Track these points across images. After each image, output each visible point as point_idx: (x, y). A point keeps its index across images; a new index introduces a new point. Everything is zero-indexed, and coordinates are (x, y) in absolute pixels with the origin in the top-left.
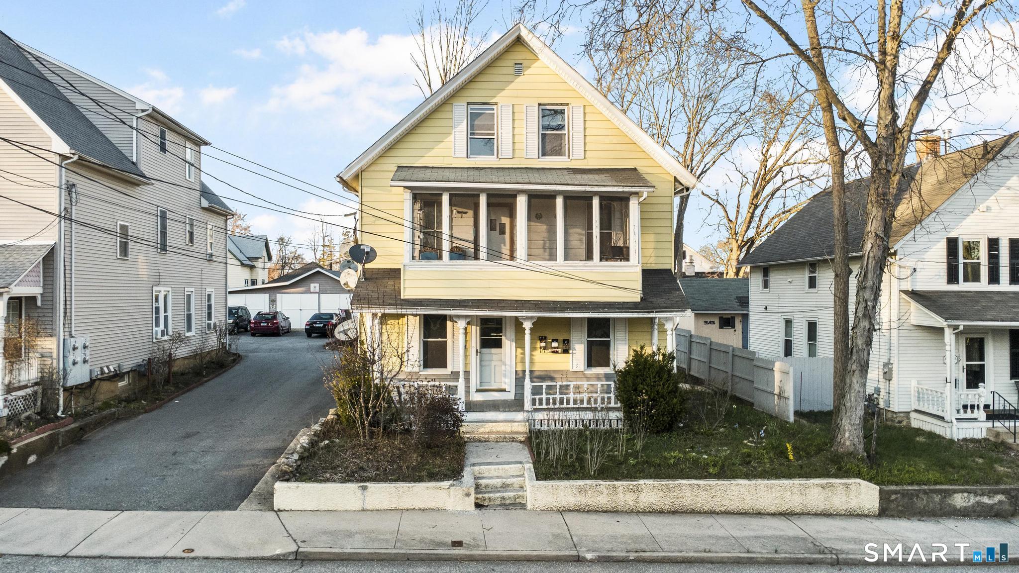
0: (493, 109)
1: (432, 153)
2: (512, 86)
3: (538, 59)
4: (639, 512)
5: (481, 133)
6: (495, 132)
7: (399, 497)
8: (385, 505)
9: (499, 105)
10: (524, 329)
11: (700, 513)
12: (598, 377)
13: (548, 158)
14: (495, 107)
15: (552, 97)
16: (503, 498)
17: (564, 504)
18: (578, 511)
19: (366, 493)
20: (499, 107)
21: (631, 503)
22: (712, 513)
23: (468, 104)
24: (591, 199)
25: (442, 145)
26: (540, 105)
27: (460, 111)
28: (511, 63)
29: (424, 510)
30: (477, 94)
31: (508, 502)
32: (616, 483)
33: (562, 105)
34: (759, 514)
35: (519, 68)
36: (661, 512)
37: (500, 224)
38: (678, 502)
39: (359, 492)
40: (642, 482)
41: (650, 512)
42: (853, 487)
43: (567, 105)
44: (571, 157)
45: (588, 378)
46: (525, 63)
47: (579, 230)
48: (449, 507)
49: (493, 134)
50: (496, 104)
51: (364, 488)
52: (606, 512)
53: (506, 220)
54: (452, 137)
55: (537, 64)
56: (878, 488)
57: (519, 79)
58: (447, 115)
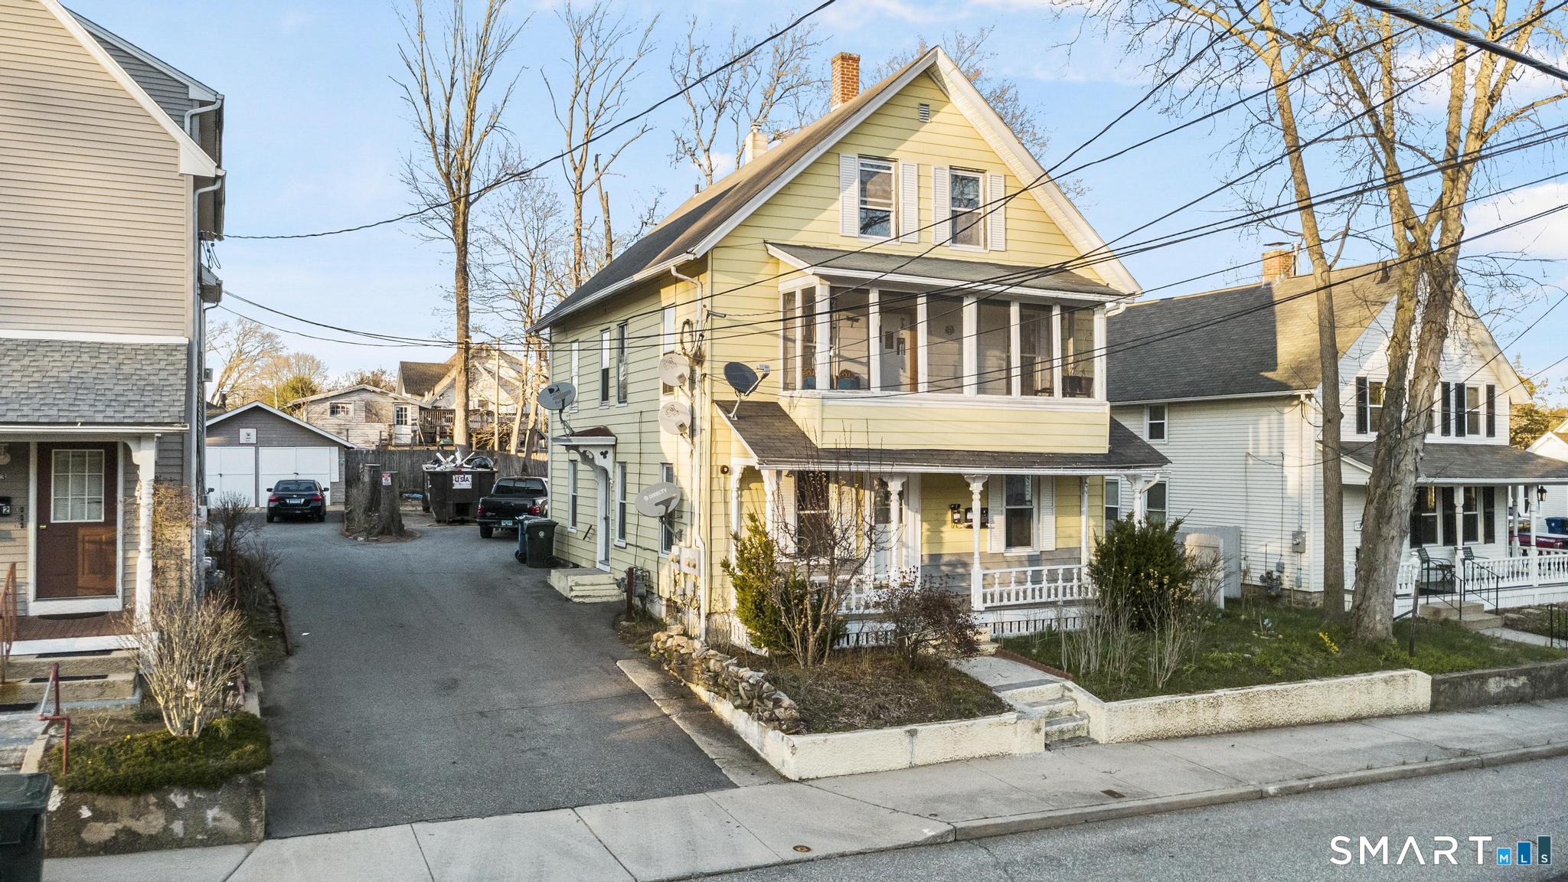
0: (889, 168)
1: (811, 226)
2: (916, 137)
3: (948, 101)
4: (1218, 733)
5: (875, 203)
6: (893, 201)
7: (956, 742)
8: (940, 757)
9: (900, 163)
10: (971, 493)
11: (1277, 727)
12: (1020, 562)
13: (960, 247)
14: (892, 165)
15: (968, 159)
16: (1062, 732)
17: (1142, 731)
18: (1156, 739)
19: (916, 740)
20: (901, 167)
21: (1210, 722)
22: (1289, 726)
23: (861, 156)
24: (1049, 309)
25: (825, 215)
26: (951, 168)
27: (850, 166)
28: (915, 103)
29: (987, 758)
30: (872, 144)
31: (1066, 737)
32: (1193, 696)
33: (977, 171)
34: (1331, 722)
35: (926, 112)
36: (1239, 731)
37: (899, 339)
38: (1256, 715)
39: (906, 739)
40: (1220, 692)
41: (1229, 732)
42: (1410, 679)
43: (983, 172)
44: (989, 248)
45: (1009, 563)
46: (933, 106)
47: (997, 353)
48: (1016, 751)
49: (890, 205)
50: (895, 160)
51: (913, 733)
52: (1185, 737)
53: (905, 334)
54: (838, 205)
55: (947, 108)
56: (1430, 677)
57: (926, 127)
58: (832, 170)
